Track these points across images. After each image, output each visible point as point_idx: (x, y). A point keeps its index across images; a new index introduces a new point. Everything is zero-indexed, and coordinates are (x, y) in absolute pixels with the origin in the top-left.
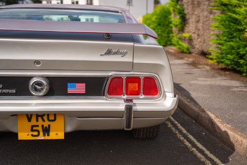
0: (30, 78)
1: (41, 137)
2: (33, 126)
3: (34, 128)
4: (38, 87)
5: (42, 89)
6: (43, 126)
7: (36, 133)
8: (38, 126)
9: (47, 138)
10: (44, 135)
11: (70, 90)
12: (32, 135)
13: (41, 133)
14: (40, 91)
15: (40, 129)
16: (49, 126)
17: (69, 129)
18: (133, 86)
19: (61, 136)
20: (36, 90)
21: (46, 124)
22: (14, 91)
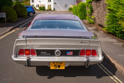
0: (55, 50)
1: (57, 68)
2: (55, 65)
3: (55, 66)
4: (58, 53)
5: (59, 54)
6: (58, 65)
7: (56, 67)
8: (56, 65)
9: (59, 69)
10: (58, 68)
11: (68, 54)
13: (58, 67)
14: (58, 54)
15: (57, 66)
16: (60, 65)
17: (67, 66)
18: (88, 53)
19: (64, 68)
20: (57, 54)
21: (59, 64)
22: (50, 54)
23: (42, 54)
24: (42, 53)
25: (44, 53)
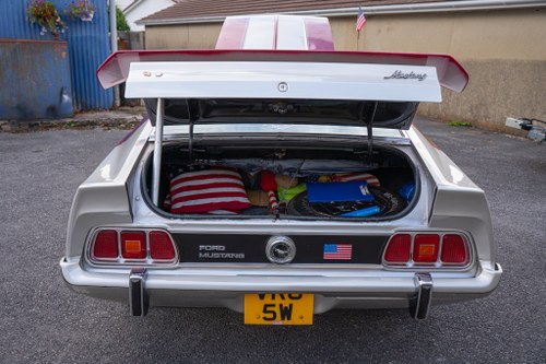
0: (267, 237)
1: (278, 322)
2: (266, 306)
3: (268, 309)
4: (280, 251)
5: (286, 254)
6: (281, 306)
7: (271, 316)
8: (274, 305)
9: (286, 322)
10: (283, 319)
11: (327, 255)
12: (265, 319)
13: (279, 315)
15: (277, 310)
16: (291, 305)
17: (321, 309)
19: (309, 320)
20: (276, 255)
21: (286, 303)
22: (243, 256)
23: (206, 255)
24: (203, 251)
25: (215, 251)
